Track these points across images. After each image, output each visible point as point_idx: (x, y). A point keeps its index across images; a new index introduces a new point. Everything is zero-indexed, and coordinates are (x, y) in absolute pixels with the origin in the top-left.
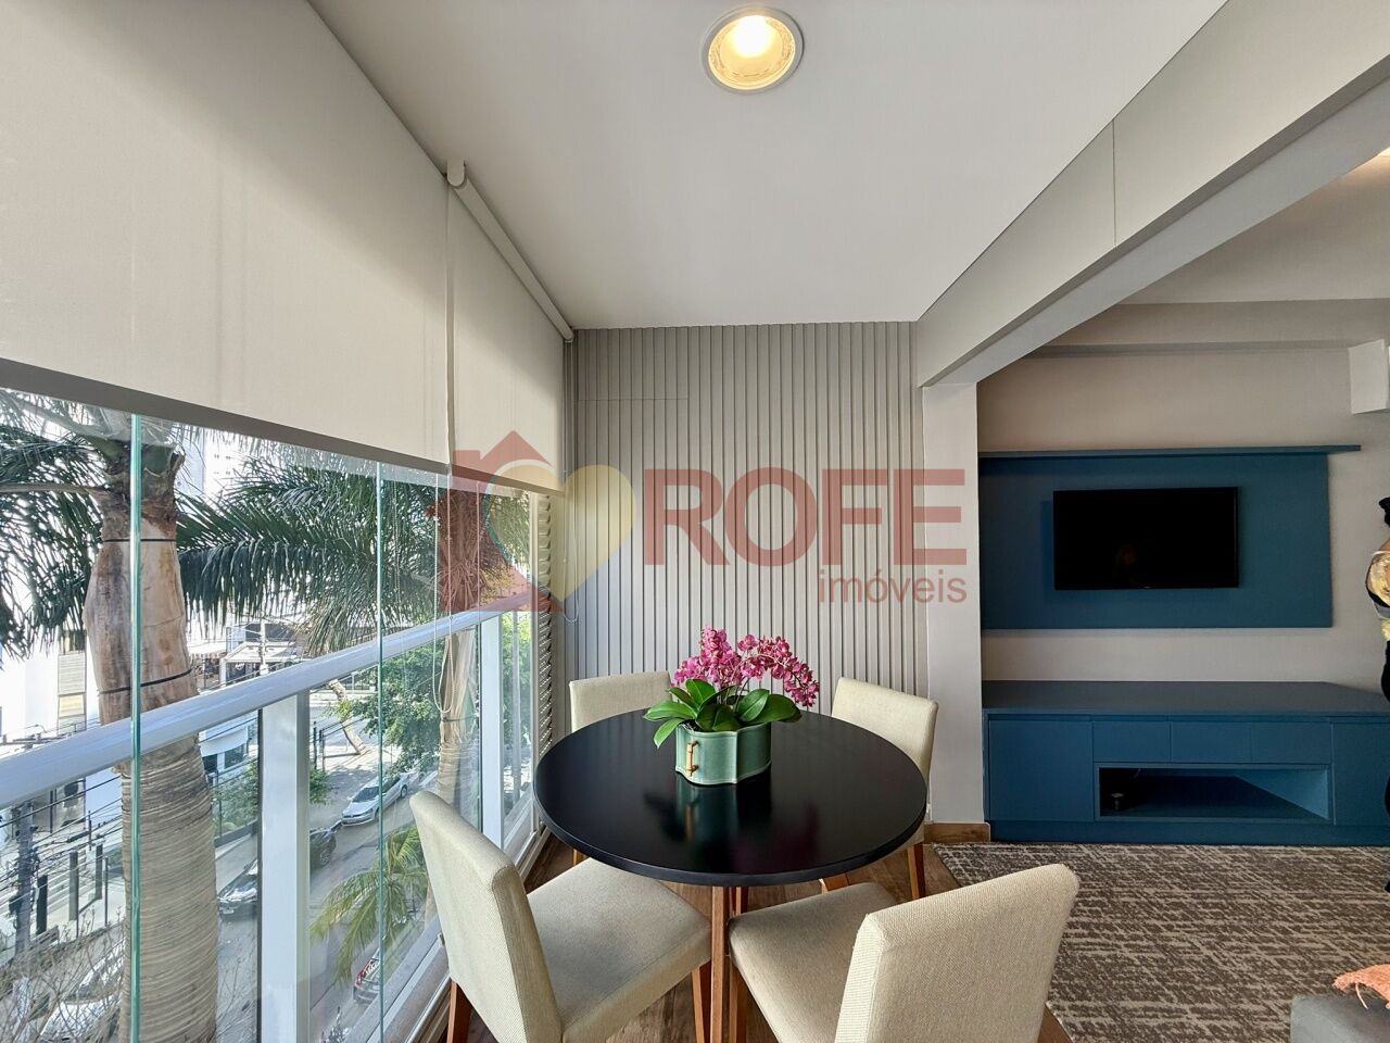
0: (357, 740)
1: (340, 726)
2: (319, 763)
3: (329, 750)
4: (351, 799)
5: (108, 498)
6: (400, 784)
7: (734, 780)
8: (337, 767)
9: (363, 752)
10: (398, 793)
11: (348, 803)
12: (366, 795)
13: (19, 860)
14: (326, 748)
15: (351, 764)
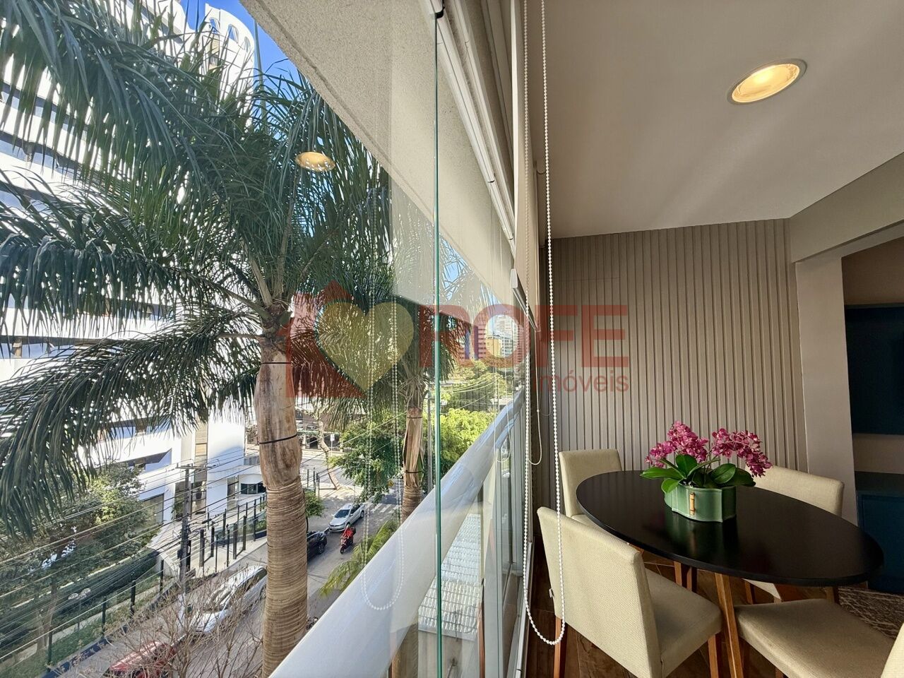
0: (336, 482)
1: (327, 472)
2: (317, 493)
3: (322, 485)
4: (334, 516)
5: (264, 341)
6: (360, 510)
7: (720, 520)
8: (327, 496)
9: (338, 488)
10: (359, 515)
11: (332, 518)
12: (342, 514)
13: (182, 530)
14: (320, 484)
15: (334, 494)
